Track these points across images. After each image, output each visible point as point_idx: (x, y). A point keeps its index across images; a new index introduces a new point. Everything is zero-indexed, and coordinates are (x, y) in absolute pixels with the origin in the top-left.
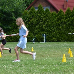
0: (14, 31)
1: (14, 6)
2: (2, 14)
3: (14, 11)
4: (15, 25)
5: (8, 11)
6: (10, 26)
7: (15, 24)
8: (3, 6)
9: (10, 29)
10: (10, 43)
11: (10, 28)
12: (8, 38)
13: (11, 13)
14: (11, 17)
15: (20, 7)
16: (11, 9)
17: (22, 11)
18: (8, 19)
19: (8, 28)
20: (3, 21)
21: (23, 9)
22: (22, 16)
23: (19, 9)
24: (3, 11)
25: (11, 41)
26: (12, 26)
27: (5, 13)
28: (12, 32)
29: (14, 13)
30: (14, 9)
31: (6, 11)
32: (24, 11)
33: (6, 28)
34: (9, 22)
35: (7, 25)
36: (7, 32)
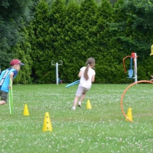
2: (135, 14)
5: (149, 7)
12: (149, 73)
18: (148, 27)
20: (135, 32)
24: (135, 8)
27: (140, 12)
31: (144, 8)
33: (143, 49)
34: (151, 35)
35: (147, 41)
36: (147, 59)
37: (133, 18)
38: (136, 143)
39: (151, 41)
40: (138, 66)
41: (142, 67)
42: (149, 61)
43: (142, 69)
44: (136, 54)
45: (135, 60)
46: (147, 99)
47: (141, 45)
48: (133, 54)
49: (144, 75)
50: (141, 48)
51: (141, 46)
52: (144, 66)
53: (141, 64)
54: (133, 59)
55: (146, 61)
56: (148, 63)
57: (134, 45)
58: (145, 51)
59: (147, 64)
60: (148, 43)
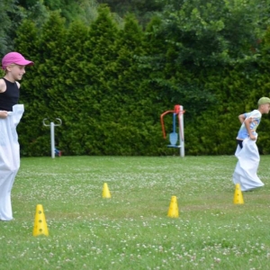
0: (229, 108)
1: (227, 11)
2: (179, 41)
3: (227, 29)
4: (231, 87)
5: (203, 30)
6: (211, 91)
7: (230, 84)
8: (182, 12)
9: (209, 103)
10: (211, 158)
11: (211, 97)
12: (203, 138)
13: (213, 38)
14: (213, 54)
15: (249, 12)
16: (211, 22)
17: (258, 30)
18: (201, 62)
19: (205, 99)
20: (180, 72)
21: (264, 21)
22: (260, 49)
23: (245, 23)
24: (179, 32)
25: (216, 149)
26: (219, 90)
27: (188, 39)
28: (220, 113)
29: (227, 37)
30: (225, 23)
31: (194, 32)
32: (265, 29)
33: (193, 99)
34: (205, 76)
35: (199, 86)
36: (200, 115)
37: (177, 49)
38: (186, 254)
39: (206, 85)
40: (185, 127)
41: (193, 128)
42: (203, 119)
43: (192, 132)
44: (181, 107)
45: (181, 117)
46: (201, 181)
47: (190, 92)
48: (176, 106)
49: (195, 142)
50: (190, 97)
51: (190, 95)
52: (195, 128)
53: (190, 123)
54: (177, 115)
55: (198, 118)
56: (202, 122)
57: (178, 93)
58: (196, 102)
59: (200, 124)
60: (202, 90)
